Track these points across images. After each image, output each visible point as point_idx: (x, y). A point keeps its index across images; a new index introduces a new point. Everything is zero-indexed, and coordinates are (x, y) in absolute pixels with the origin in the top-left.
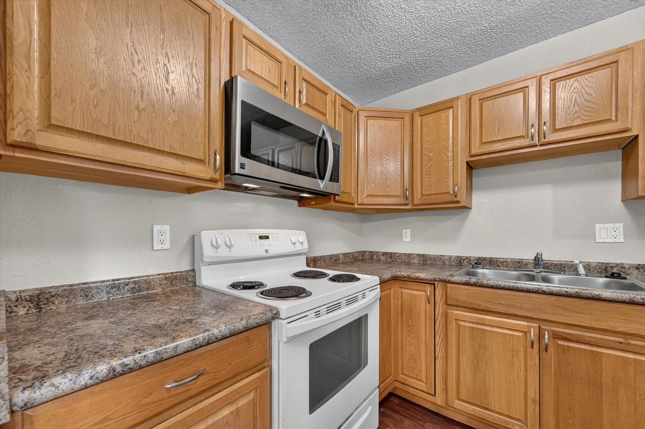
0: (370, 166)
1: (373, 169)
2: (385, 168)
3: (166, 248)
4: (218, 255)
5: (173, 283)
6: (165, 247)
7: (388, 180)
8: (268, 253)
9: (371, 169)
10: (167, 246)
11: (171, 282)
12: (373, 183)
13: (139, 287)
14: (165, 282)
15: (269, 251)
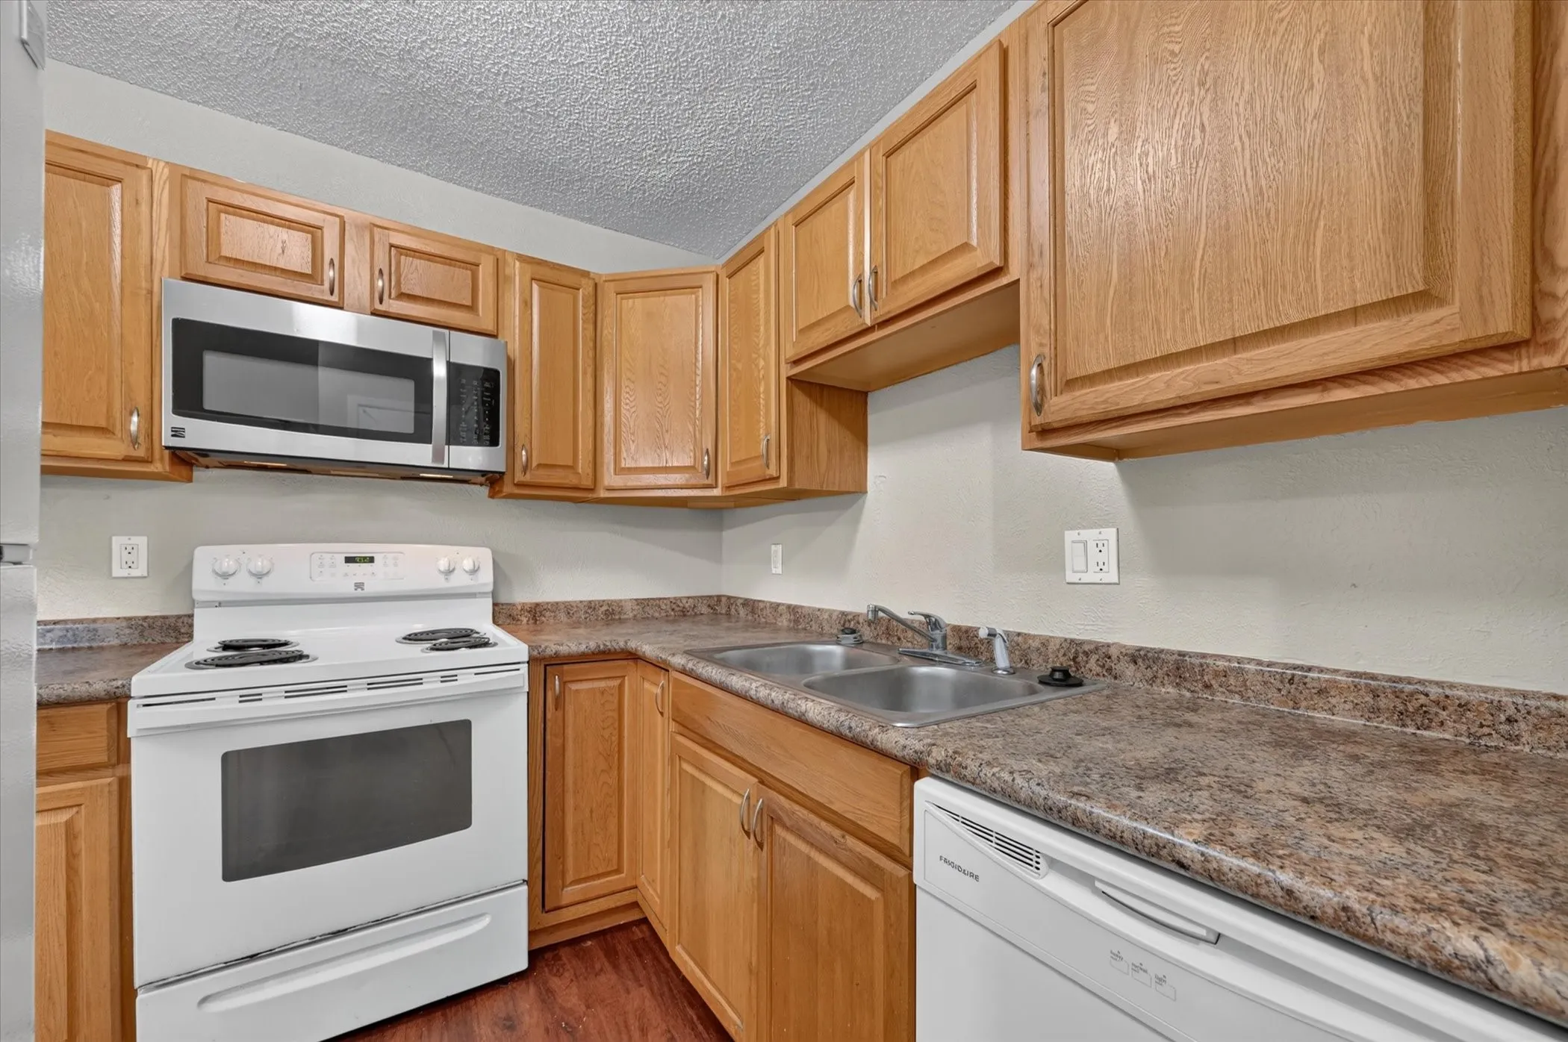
0: (627, 404)
1: (633, 410)
2: (660, 405)
3: (139, 575)
4: (226, 588)
5: (145, 634)
6: (135, 573)
7: (667, 431)
8: (363, 589)
9: (628, 410)
10: (141, 570)
11: (142, 631)
12: (633, 441)
13: (74, 635)
14: (127, 631)
15: (365, 587)
